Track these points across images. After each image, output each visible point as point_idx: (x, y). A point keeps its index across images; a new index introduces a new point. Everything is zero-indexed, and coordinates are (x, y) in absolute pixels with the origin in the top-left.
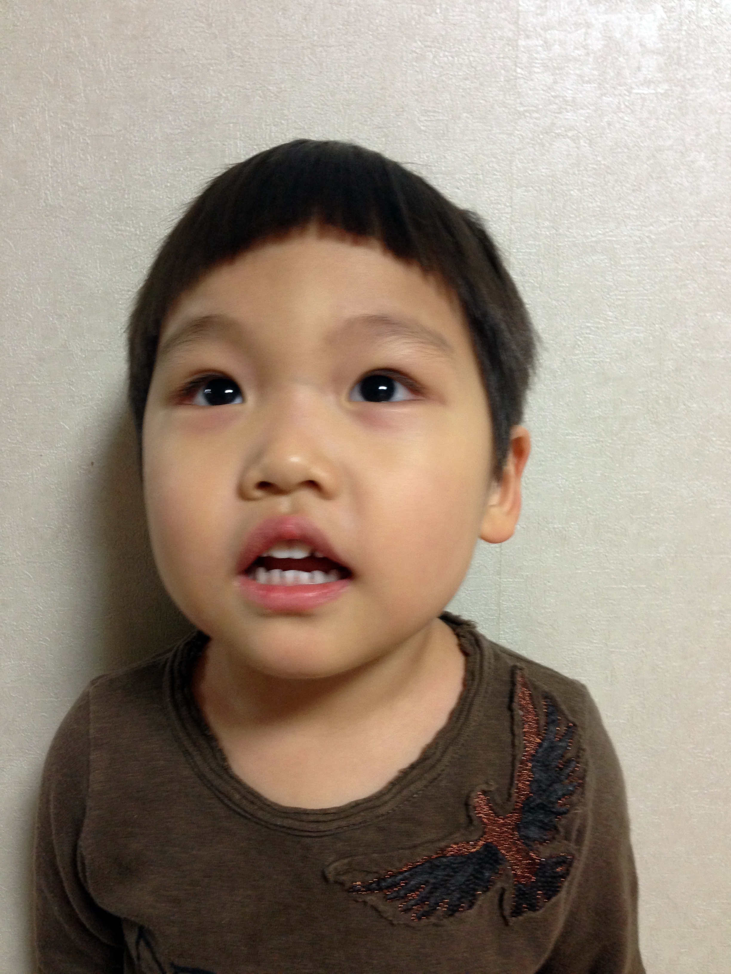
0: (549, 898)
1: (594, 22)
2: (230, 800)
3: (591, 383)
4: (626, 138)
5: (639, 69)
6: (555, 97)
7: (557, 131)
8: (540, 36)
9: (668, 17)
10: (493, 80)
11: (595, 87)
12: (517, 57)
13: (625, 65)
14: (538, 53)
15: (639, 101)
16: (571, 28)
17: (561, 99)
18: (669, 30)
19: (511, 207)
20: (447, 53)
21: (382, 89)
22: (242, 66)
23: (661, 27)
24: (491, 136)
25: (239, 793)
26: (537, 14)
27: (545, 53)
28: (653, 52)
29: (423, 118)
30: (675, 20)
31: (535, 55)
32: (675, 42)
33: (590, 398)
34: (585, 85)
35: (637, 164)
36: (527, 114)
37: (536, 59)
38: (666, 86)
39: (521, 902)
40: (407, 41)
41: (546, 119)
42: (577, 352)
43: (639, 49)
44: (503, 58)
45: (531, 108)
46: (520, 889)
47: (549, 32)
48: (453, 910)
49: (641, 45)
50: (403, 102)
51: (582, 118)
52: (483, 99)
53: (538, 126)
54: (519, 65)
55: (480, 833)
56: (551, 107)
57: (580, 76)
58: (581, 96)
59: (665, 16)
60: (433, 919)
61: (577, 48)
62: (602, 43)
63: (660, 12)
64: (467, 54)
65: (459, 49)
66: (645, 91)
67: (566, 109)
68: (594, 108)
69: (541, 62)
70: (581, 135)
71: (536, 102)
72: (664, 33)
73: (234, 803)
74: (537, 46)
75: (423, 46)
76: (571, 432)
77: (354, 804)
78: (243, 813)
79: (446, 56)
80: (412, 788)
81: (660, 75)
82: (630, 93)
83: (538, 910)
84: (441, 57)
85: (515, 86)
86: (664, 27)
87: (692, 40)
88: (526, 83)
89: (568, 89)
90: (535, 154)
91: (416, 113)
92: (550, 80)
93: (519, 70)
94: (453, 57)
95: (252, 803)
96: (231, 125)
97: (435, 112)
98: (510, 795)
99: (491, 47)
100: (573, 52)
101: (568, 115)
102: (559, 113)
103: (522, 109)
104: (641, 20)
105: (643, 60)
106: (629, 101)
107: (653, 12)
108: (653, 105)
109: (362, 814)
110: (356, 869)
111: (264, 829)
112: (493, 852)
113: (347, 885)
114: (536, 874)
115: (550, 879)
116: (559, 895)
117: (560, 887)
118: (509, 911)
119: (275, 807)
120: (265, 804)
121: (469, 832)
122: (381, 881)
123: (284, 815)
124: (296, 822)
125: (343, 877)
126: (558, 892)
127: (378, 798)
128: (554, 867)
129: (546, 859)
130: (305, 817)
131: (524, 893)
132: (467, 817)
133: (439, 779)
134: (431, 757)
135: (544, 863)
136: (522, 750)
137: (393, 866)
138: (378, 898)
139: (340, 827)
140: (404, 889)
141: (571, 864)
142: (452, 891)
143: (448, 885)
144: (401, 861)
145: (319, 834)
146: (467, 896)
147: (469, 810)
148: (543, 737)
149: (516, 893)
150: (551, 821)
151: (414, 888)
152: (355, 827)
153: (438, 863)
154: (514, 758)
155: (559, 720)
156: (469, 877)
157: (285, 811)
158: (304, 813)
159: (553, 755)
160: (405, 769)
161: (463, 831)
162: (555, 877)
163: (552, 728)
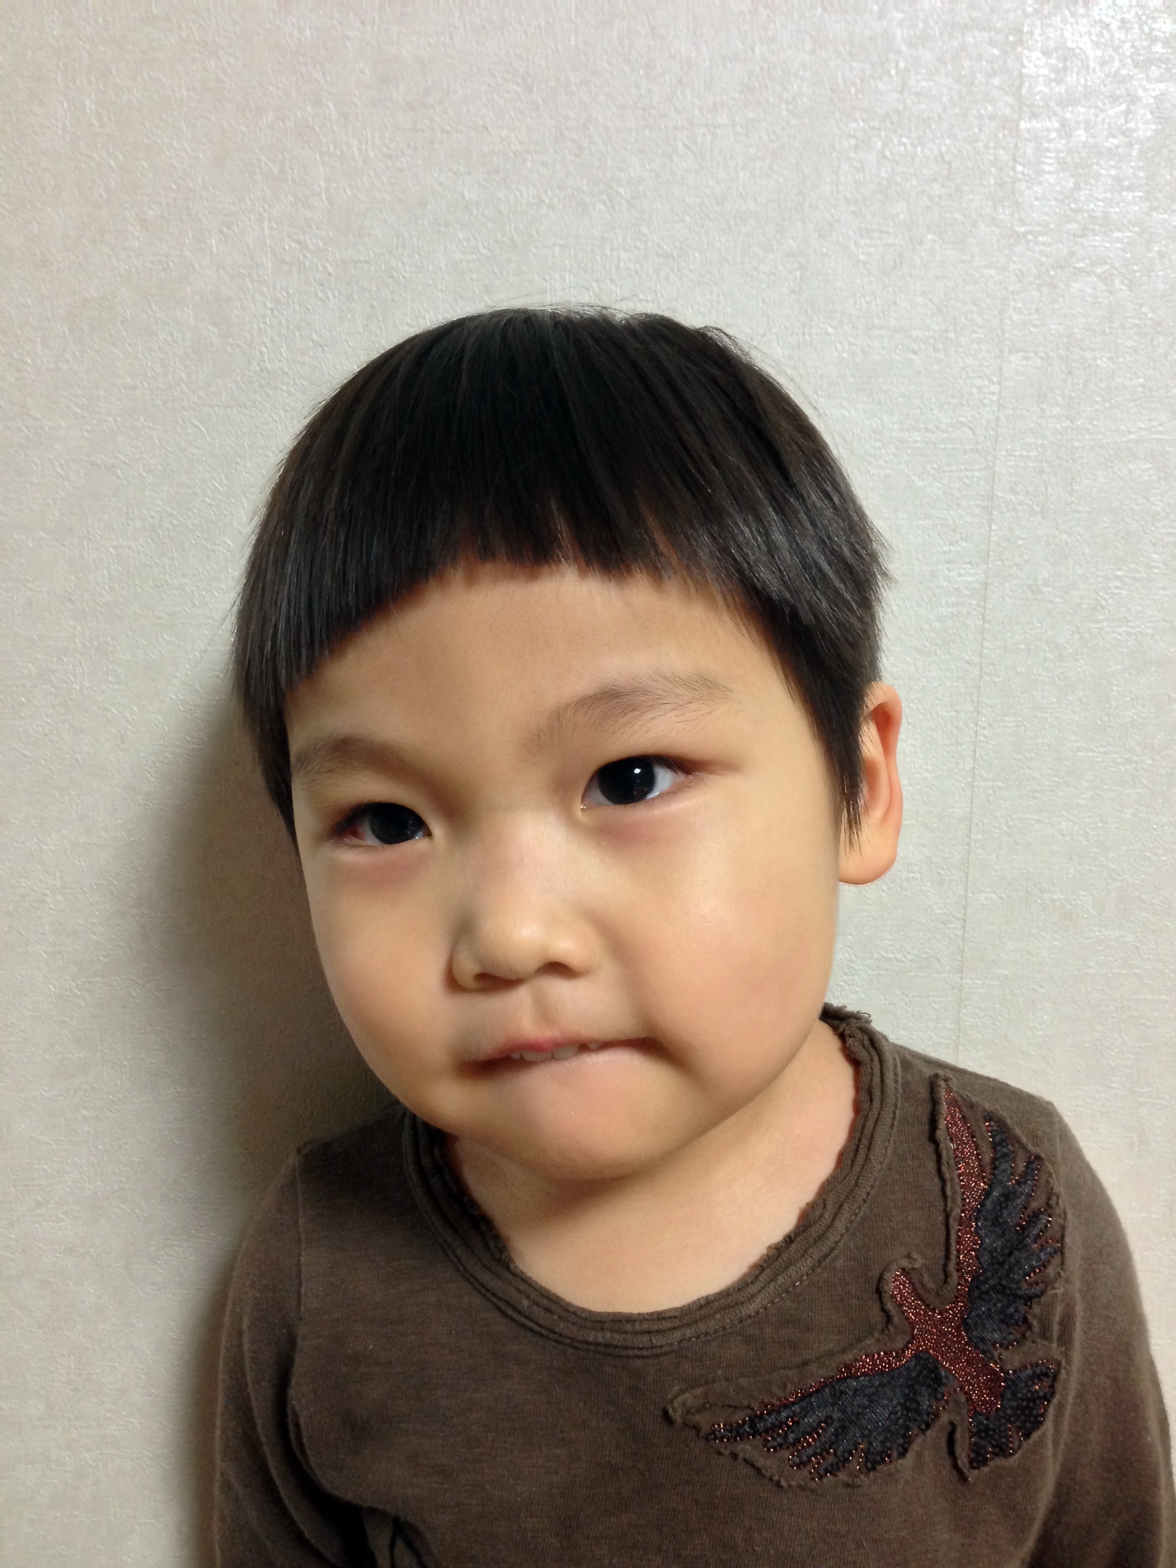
0: (1027, 1436)
1: (1140, 92)
2: (515, 1309)
3: (1120, 667)
6: (1076, 211)
7: (1078, 266)
8: (1055, 114)
10: (977, 182)
11: (1140, 197)
12: (1017, 147)
14: (1050, 141)
16: (1104, 103)
17: (1086, 215)
19: (1000, 384)
20: (904, 140)
24: (971, 271)
25: (528, 1297)
26: (1051, 80)
27: (1062, 141)
29: (862, 242)
31: (1046, 145)
33: (1118, 691)
34: (1125, 193)
36: (1030, 237)
37: (1048, 150)
39: (983, 1443)
41: (1060, 246)
42: (1101, 617)
44: (995, 148)
45: (1036, 229)
46: (979, 1423)
47: (1070, 108)
48: (875, 1462)
51: (1119, 245)
52: (959, 213)
53: (1047, 256)
54: (1019, 159)
55: (907, 1338)
56: (1070, 226)
57: (1118, 179)
58: (1117, 210)
60: (842, 1476)
61: (1111, 135)
62: (1153, 127)
64: (937, 141)
65: (925, 132)
67: (1093, 230)
68: (1136, 229)
69: (1054, 155)
70: (1115, 271)
71: (1047, 218)
73: (520, 1313)
74: (1049, 130)
76: (1084, 745)
77: (703, 1302)
78: (536, 1328)
79: (904, 144)
80: (792, 1271)
83: (1011, 1455)
84: (894, 145)
85: (1012, 192)
88: (1029, 188)
89: (1098, 199)
90: (1041, 301)
91: (851, 233)
92: (1069, 184)
93: (1019, 168)
95: (548, 1310)
97: (882, 232)
98: (947, 1275)
100: (1107, 141)
101: (1095, 240)
102: (1084, 236)
103: (1022, 230)
109: (718, 1316)
110: (715, 1405)
111: (570, 1351)
112: (931, 1366)
113: (705, 1429)
114: (1002, 1397)
115: (1025, 1404)
116: (1043, 1429)
117: (1043, 1415)
118: (966, 1460)
119: (584, 1315)
120: (568, 1311)
121: (887, 1335)
122: (757, 1420)
123: (598, 1326)
124: (616, 1336)
125: (697, 1418)
126: (1041, 1423)
127: (739, 1290)
128: (1030, 1383)
129: (1014, 1371)
130: (628, 1327)
131: (987, 1429)
132: (883, 1314)
133: (833, 1255)
134: (815, 1222)
135: (1013, 1377)
136: (959, 1202)
137: (772, 1395)
138: (754, 1447)
139: (684, 1339)
140: (794, 1431)
141: (1056, 1378)
142: (871, 1431)
143: (863, 1421)
144: (784, 1387)
145: (653, 1351)
146: (895, 1438)
147: (884, 1301)
148: (990, 1180)
149: (975, 1430)
150: (1016, 1310)
151: (809, 1429)
152: (709, 1338)
153: (844, 1388)
154: (948, 1216)
155: (1012, 1152)
156: (895, 1407)
157: (599, 1318)
158: (628, 1321)
159: (1010, 1208)
160: (778, 1243)
161: (877, 1335)
162: (1032, 1400)
163: (1004, 1166)
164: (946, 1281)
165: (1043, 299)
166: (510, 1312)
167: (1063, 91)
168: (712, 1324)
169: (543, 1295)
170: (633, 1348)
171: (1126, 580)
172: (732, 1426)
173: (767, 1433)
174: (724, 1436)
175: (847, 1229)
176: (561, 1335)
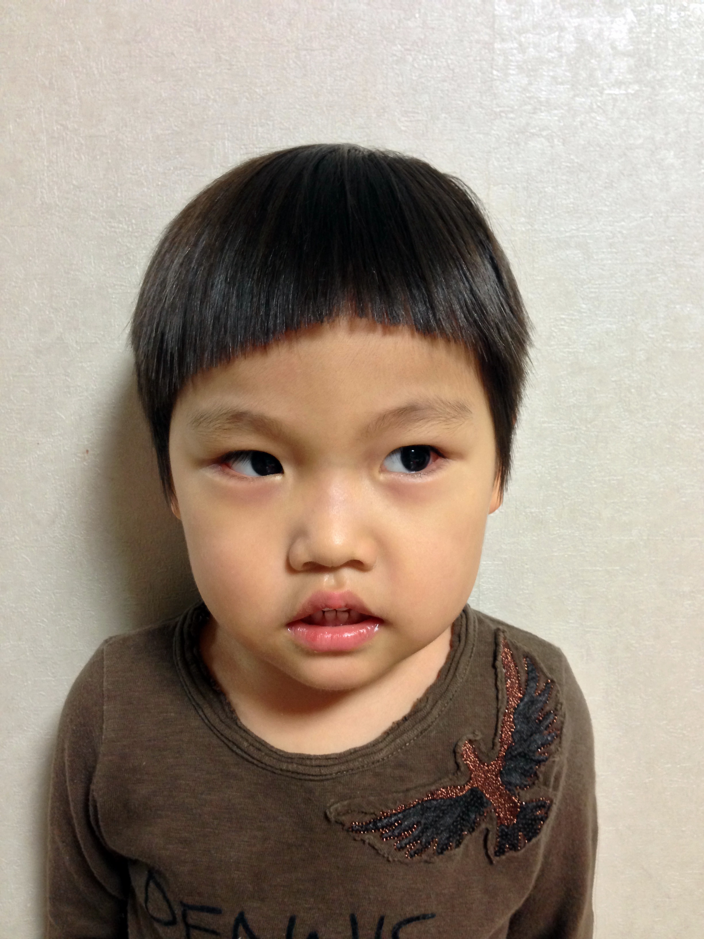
0: (529, 840)
1: (566, 24)
2: (238, 747)
3: (565, 372)
4: (598, 137)
5: (610, 70)
6: (530, 98)
7: (532, 131)
8: (515, 39)
9: (638, 20)
10: (470, 81)
11: (568, 88)
12: (493, 59)
13: (596, 67)
14: (513, 55)
15: (611, 101)
16: (545, 32)
17: (536, 100)
18: (639, 33)
20: (425, 57)
21: (364, 90)
22: (229, 69)
23: (631, 30)
24: (468, 136)
25: (247, 741)
26: (512, 18)
27: (521, 55)
28: (624, 54)
29: (403, 119)
30: (644, 23)
31: (510, 58)
32: (645, 44)
34: (559, 86)
35: (609, 162)
36: (503, 114)
37: (511, 61)
38: (637, 87)
39: (504, 842)
40: (387, 45)
41: (521, 119)
42: (553, 343)
43: (611, 51)
44: (480, 60)
45: (506, 109)
46: (503, 830)
47: (524, 35)
48: (442, 849)
49: (614, 48)
50: (384, 104)
51: (556, 118)
52: (460, 101)
53: (513, 126)
54: (495, 67)
55: (467, 779)
56: (526, 107)
57: (554, 78)
58: (554, 96)
59: (635, 20)
60: (424, 857)
61: (550, 51)
62: (575, 45)
63: (631, 16)
64: (445, 57)
65: (438, 52)
66: (616, 91)
67: (540, 109)
68: (566, 108)
69: (515, 64)
70: (554, 134)
71: (512, 103)
72: (634, 35)
73: (242, 750)
74: (512, 49)
75: (403, 50)
76: (546, 419)
77: (352, 751)
78: (250, 759)
79: (426, 59)
80: (405, 737)
81: (631, 76)
82: (602, 93)
83: (518, 850)
84: (419, 60)
85: (491, 87)
86: (634, 30)
87: (662, 43)
88: (501, 84)
89: (542, 90)
91: (396, 114)
92: (525, 81)
93: (495, 72)
94: (431, 60)
95: (259, 750)
97: (414, 112)
98: (494, 744)
99: (469, 50)
100: (547, 54)
101: (542, 116)
102: (534, 113)
103: (498, 110)
104: (612, 23)
105: (614, 62)
106: (600, 101)
107: (624, 16)
108: (624, 105)
109: (360, 759)
110: (354, 811)
111: (269, 774)
112: (479, 796)
113: (348, 825)
114: (517, 817)
115: (530, 822)
116: (539, 837)
117: (540, 829)
118: (493, 852)
119: (281, 754)
120: (272, 751)
121: (456, 777)
122: (378, 822)
123: (289, 760)
124: (300, 767)
125: (344, 818)
126: (538, 833)
127: (374, 745)
128: (534, 810)
129: (526, 803)
130: (308, 762)
131: (507, 834)
132: (455, 765)
133: (429, 729)
134: (421, 710)
135: (525, 807)
136: (505, 703)
137: (387, 807)
138: (375, 837)
139: (340, 772)
140: (398, 829)
141: (549, 808)
142: (442, 831)
143: (438, 825)
144: (395, 803)
145: (321, 778)
146: (455, 836)
147: (457, 757)
148: (524, 692)
149: (500, 834)
150: (531, 768)
151: (407, 828)
152: (354, 772)
153: (429, 806)
154: (498, 711)
155: (538, 677)
156: (457, 818)
157: (290, 756)
158: (308, 759)
159: (534, 708)
160: (399, 721)
161: (450, 776)
162: (535, 820)
163: (532, 684)
164: (493, 748)
165: (512, 152)
166: (235, 748)
167: (520, 24)
168: (357, 764)
169: (256, 740)
170: (309, 775)
171: (568, 321)
172: (362, 824)
173: (383, 829)
174: (358, 830)
175: (439, 715)
176: (266, 765)
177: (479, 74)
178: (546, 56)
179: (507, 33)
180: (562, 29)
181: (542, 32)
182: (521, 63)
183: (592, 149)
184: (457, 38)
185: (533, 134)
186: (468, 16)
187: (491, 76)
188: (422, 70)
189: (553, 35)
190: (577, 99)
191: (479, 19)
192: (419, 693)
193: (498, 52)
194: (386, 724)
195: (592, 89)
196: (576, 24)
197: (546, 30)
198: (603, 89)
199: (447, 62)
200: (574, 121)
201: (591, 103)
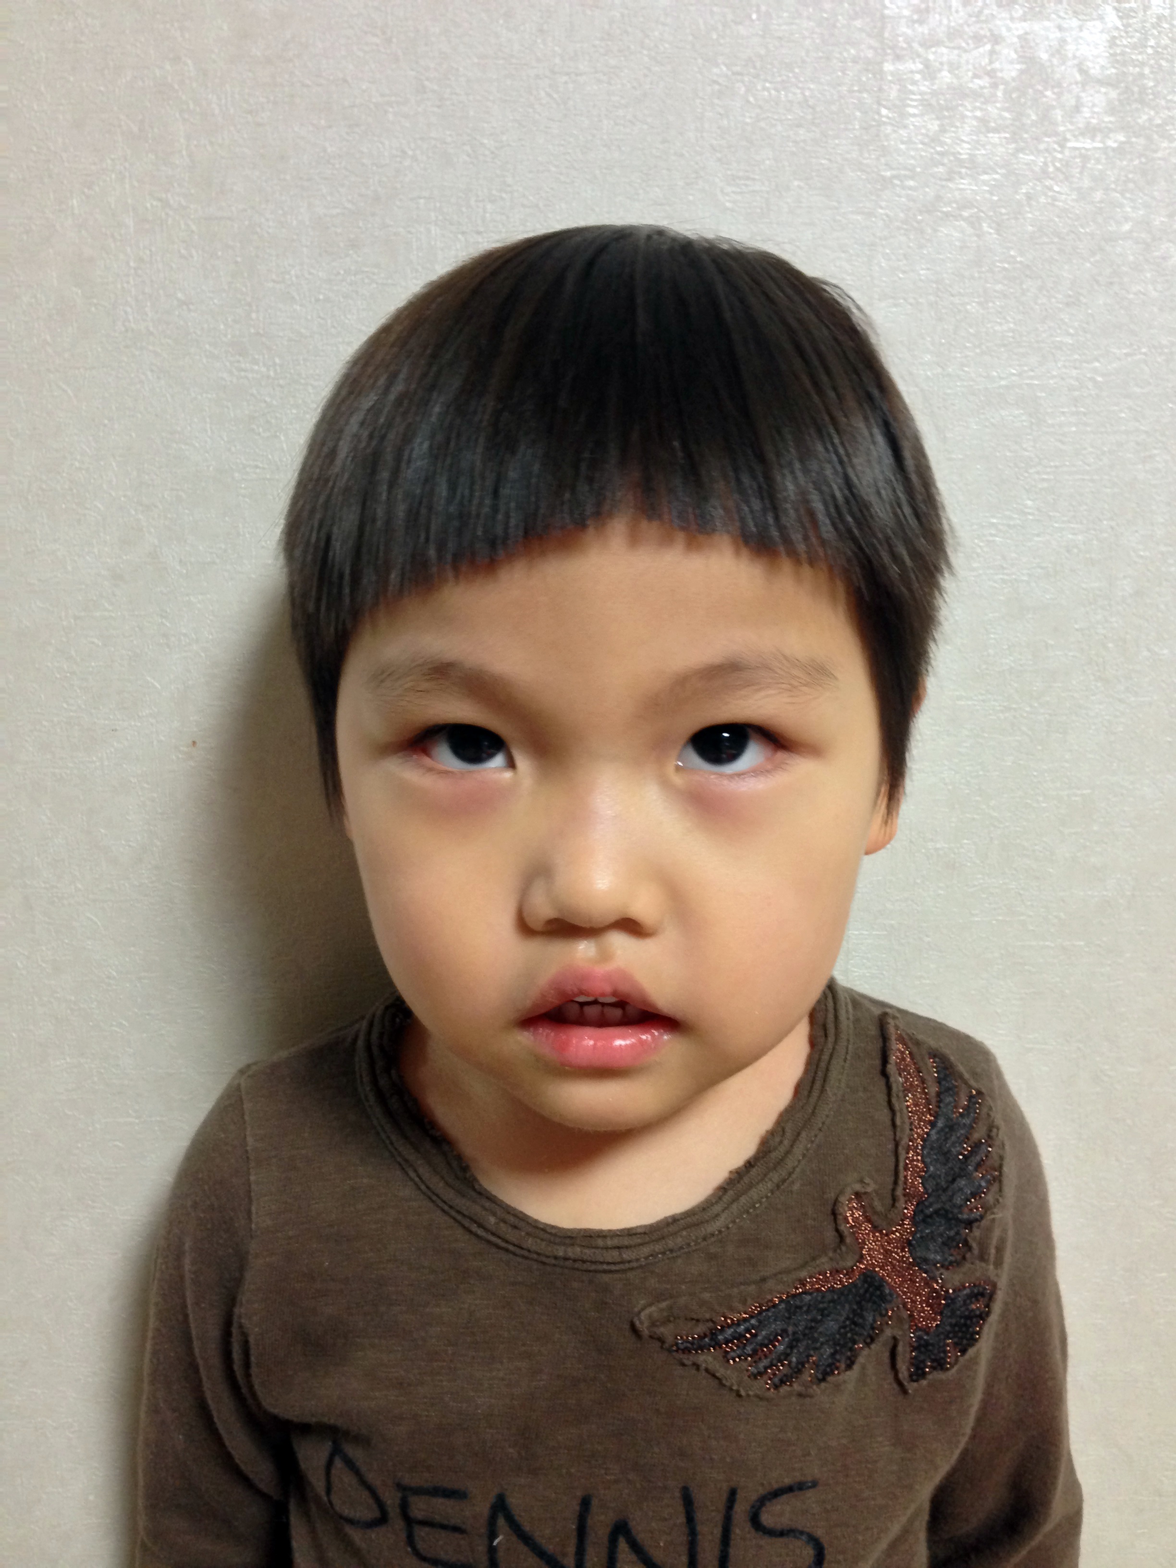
0: (964, 1351)
1: (1004, 32)
2: (480, 1226)
3: (996, 614)
4: (1056, 219)
5: (1077, 108)
6: (942, 154)
7: (945, 209)
8: (919, 56)
9: (1123, 25)
10: (842, 126)
11: (1005, 138)
12: (880, 89)
13: (1054, 103)
14: (914, 83)
15: (1078, 160)
16: (968, 44)
17: (952, 158)
18: (1125, 46)
20: (768, 85)
21: (664, 141)
23: (1112, 42)
24: (838, 218)
25: (494, 1215)
26: (914, 22)
27: (927, 83)
28: (1101, 82)
29: (729, 189)
30: (1136, 31)
31: (910, 87)
32: (1135, 66)
33: (995, 639)
34: (991, 135)
35: (1074, 261)
36: (897, 182)
37: (912, 93)
38: (1121, 138)
39: (923, 1357)
40: (704, 66)
41: (927, 190)
43: (1078, 77)
44: (859, 91)
45: (903, 172)
46: (920, 1338)
47: (933, 49)
48: (824, 1373)
49: (1083, 71)
50: (697, 163)
51: (986, 188)
52: (825, 159)
53: (914, 201)
54: (884, 103)
55: (856, 1256)
56: (936, 170)
57: (983, 121)
58: (983, 152)
59: (1119, 24)
60: (797, 1387)
61: (976, 76)
62: (1018, 67)
63: (1112, 18)
64: (800, 85)
65: (788, 77)
66: (1086, 144)
67: (960, 173)
68: (1003, 171)
69: (919, 97)
70: (982, 214)
71: (912, 162)
72: (1118, 50)
73: (485, 1229)
74: (912, 72)
75: (730, 73)
77: (670, 1220)
78: (503, 1244)
80: (753, 1193)
81: (1112, 119)
82: (1062, 146)
83: (947, 1369)
84: (757, 90)
85: (878, 135)
86: (1118, 42)
87: (1164, 63)
88: (895, 131)
89: (963, 141)
90: (909, 247)
91: (717, 181)
92: (934, 126)
93: (884, 112)
94: (777, 90)
95: (515, 1227)
96: (422, 201)
97: (748, 178)
98: (894, 1199)
99: (840, 74)
100: (972, 82)
101: (963, 184)
102: (949, 180)
103: (888, 174)
104: (1081, 30)
105: (1083, 95)
106: (1061, 160)
107: (1101, 18)
108: (1100, 167)
109: (685, 1233)
110: (679, 1318)
111: (536, 1266)
112: (877, 1284)
113: (669, 1341)
114: (941, 1314)
115: (962, 1321)
116: (978, 1345)
117: (978, 1333)
118: (906, 1373)
119: (553, 1231)
120: (536, 1228)
121: (839, 1254)
122: (717, 1333)
125: (662, 1330)
126: (976, 1340)
128: (968, 1301)
129: (954, 1291)
130: (599, 1242)
131: (927, 1344)
132: (836, 1235)
133: (791, 1179)
134: (775, 1149)
135: (953, 1296)
136: (908, 1131)
137: (732, 1309)
138: (715, 1359)
139: (652, 1255)
140: (751, 1343)
141: (991, 1297)
142: (822, 1344)
143: (816, 1335)
144: (744, 1302)
145: (621, 1266)
146: (843, 1350)
147: (838, 1222)
148: (936, 1112)
149: (915, 1344)
150: (958, 1233)
151: (766, 1342)
152: (675, 1254)
153: (798, 1303)
154: (897, 1145)
155: (956, 1087)
156: (844, 1322)
157: (569, 1234)
158: (599, 1236)
159: (953, 1138)
160: (739, 1168)
161: (831, 1254)
162: (969, 1318)
163: (949, 1099)
164: (893, 1206)
165: (911, 245)
166: (474, 1228)
167: (926, 32)
168: (678, 1241)
169: (509, 1213)
170: (602, 1263)
172: (693, 1338)
173: (727, 1345)
174: (686, 1348)
175: (804, 1156)
176: (529, 1251)
177: (858, 114)
178: (970, 85)
179: (905, 45)
180: (996, 39)
181: (964, 45)
182: (926, 97)
183: (1046, 240)
184: (821, 54)
185: (947, 215)
186: (840, 17)
187: (876, 117)
188: (760, 107)
189: (981, 50)
190: (1021, 155)
191: (858, 23)
192: (766, 1122)
193: (890, 78)
194: (719, 1175)
195: (1046, 139)
196: (1021, 32)
197: (970, 42)
198: (1066, 140)
199: (803, 94)
200: (1016, 192)
201: (1045, 164)
